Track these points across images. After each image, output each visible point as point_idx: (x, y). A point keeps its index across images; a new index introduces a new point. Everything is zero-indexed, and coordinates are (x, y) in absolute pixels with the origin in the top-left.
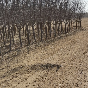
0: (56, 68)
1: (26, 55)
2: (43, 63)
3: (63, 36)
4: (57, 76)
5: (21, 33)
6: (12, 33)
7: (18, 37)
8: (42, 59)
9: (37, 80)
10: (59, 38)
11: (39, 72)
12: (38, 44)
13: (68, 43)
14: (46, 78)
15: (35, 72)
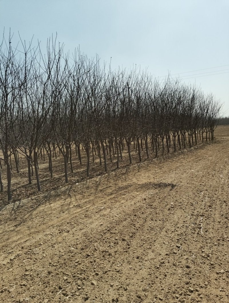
0: (170, 188)
1: (135, 173)
2: (155, 182)
3: (185, 151)
4: (170, 195)
5: (131, 148)
6: (120, 148)
7: (127, 153)
8: (155, 178)
9: (147, 198)
10: (179, 154)
11: (150, 191)
12: (152, 161)
13: (190, 160)
14: (157, 197)
15: (145, 190)
